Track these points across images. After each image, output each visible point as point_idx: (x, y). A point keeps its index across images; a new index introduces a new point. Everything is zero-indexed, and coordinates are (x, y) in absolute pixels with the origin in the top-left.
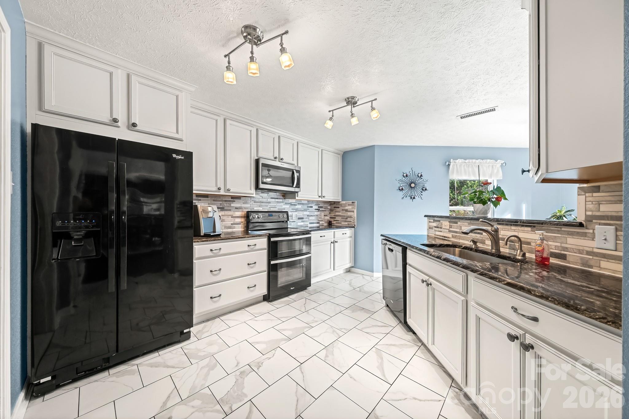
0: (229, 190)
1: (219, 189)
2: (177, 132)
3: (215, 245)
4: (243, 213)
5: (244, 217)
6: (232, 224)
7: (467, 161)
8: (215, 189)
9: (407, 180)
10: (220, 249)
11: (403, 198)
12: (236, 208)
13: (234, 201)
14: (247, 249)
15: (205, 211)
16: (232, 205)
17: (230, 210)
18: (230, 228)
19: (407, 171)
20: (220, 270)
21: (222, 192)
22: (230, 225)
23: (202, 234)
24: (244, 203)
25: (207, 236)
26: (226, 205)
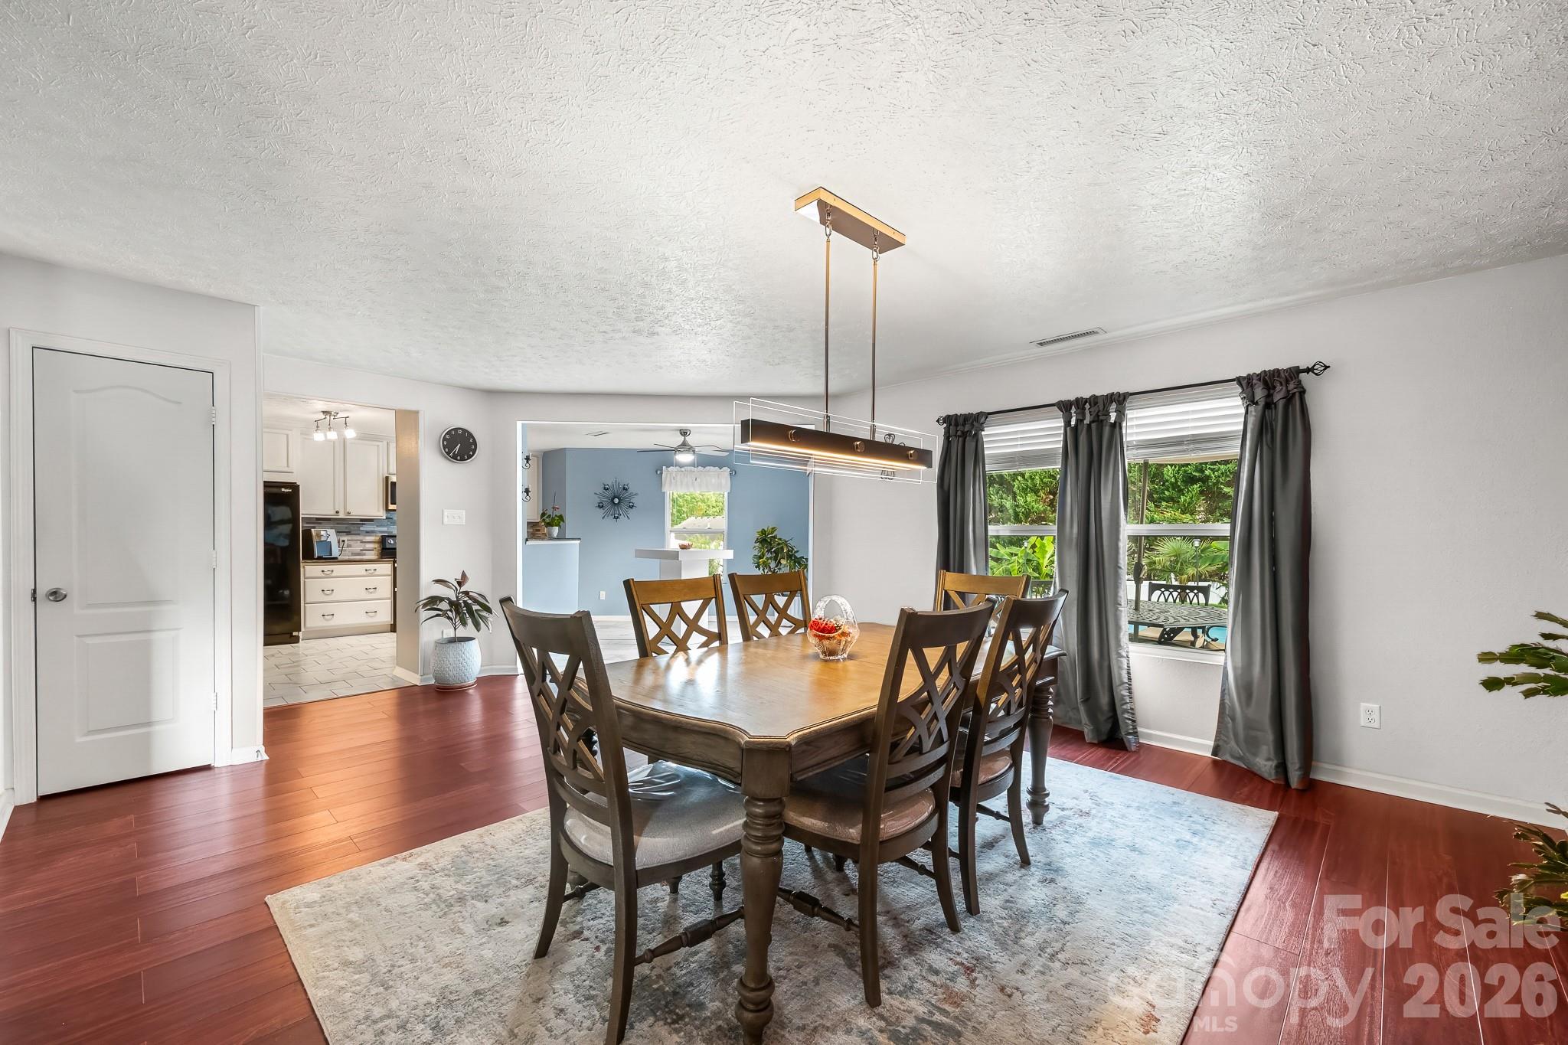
0: (349, 513)
1: (337, 512)
2: (288, 466)
3: (327, 567)
4: (377, 538)
5: (378, 542)
6: (361, 550)
7: (683, 469)
8: (333, 512)
9: (608, 494)
10: (332, 571)
11: (603, 518)
12: (367, 532)
13: (364, 524)
14: (365, 573)
15: (319, 535)
16: (361, 529)
17: (359, 534)
18: (358, 554)
19: (609, 482)
20: (332, 590)
21: (341, 516)
22: (359, 551)
23: (316, 556)
24: (377, 526)
25: (320, 558)
26: (352, 528)
